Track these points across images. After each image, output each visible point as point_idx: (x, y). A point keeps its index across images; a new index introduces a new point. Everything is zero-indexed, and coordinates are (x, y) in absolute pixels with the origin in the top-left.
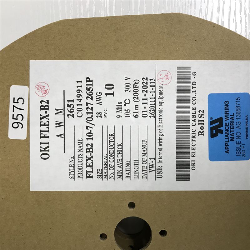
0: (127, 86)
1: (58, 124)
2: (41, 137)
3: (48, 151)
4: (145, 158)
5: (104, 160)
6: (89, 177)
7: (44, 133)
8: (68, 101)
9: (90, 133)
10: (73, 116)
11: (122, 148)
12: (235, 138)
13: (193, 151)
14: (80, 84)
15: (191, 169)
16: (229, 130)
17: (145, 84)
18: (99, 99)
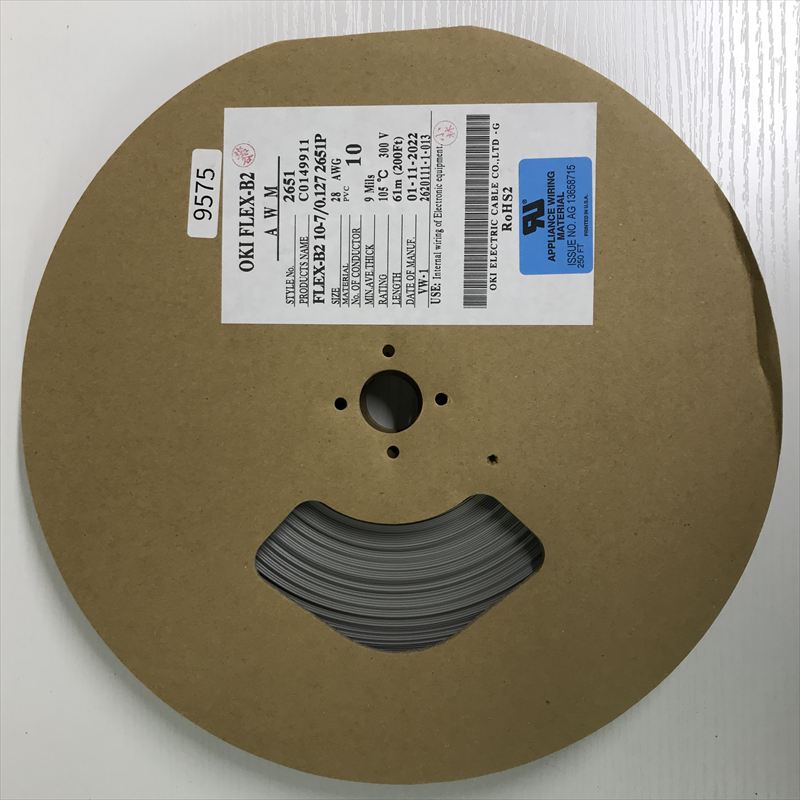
0: (383, 148)
1: (269, 213)
2: (241, 234)
3: (252, 257)
4: (412, 269)
5: (343, 273)
6: (319, 301)
7: (246, 228)
8: (285, 174)
9: (321, 227)
10: (293, 200)
11: (373, 252)
12: (566, 234)
13: (493, 257)
14: (304, 146)
15: (488, 289)
16: (555, 220)
17: (412, 145)
18: (335, 170)
